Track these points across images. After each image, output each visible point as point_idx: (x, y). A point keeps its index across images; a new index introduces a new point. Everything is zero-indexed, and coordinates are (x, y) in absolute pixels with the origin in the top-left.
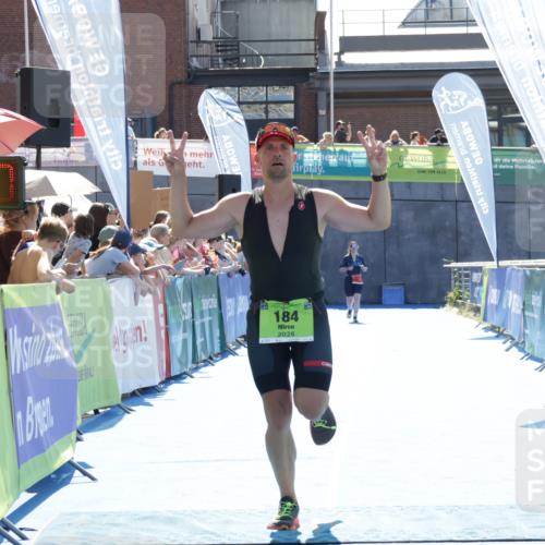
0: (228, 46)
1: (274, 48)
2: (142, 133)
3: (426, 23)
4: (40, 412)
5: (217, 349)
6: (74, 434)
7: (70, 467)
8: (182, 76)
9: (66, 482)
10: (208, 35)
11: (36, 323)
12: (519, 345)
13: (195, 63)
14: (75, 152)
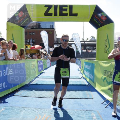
0: (57, 41)
1: (61, 42)
2: (50, 48)
3: (72, 40)
4: (41, 68)
5: (55, 64)
6: (43, 70)
7: (42, 73)
8: (54, 43)
9: (42, 74)
10: (56, 40)
11: (40, 62)
12: (78, 64)
13: (55, 43)
14: (44, 49)
